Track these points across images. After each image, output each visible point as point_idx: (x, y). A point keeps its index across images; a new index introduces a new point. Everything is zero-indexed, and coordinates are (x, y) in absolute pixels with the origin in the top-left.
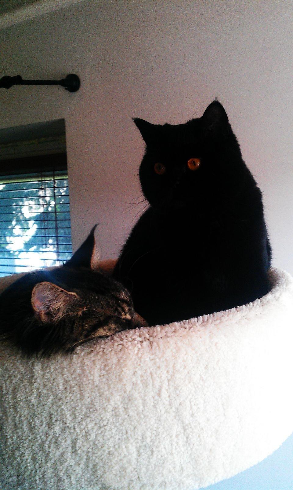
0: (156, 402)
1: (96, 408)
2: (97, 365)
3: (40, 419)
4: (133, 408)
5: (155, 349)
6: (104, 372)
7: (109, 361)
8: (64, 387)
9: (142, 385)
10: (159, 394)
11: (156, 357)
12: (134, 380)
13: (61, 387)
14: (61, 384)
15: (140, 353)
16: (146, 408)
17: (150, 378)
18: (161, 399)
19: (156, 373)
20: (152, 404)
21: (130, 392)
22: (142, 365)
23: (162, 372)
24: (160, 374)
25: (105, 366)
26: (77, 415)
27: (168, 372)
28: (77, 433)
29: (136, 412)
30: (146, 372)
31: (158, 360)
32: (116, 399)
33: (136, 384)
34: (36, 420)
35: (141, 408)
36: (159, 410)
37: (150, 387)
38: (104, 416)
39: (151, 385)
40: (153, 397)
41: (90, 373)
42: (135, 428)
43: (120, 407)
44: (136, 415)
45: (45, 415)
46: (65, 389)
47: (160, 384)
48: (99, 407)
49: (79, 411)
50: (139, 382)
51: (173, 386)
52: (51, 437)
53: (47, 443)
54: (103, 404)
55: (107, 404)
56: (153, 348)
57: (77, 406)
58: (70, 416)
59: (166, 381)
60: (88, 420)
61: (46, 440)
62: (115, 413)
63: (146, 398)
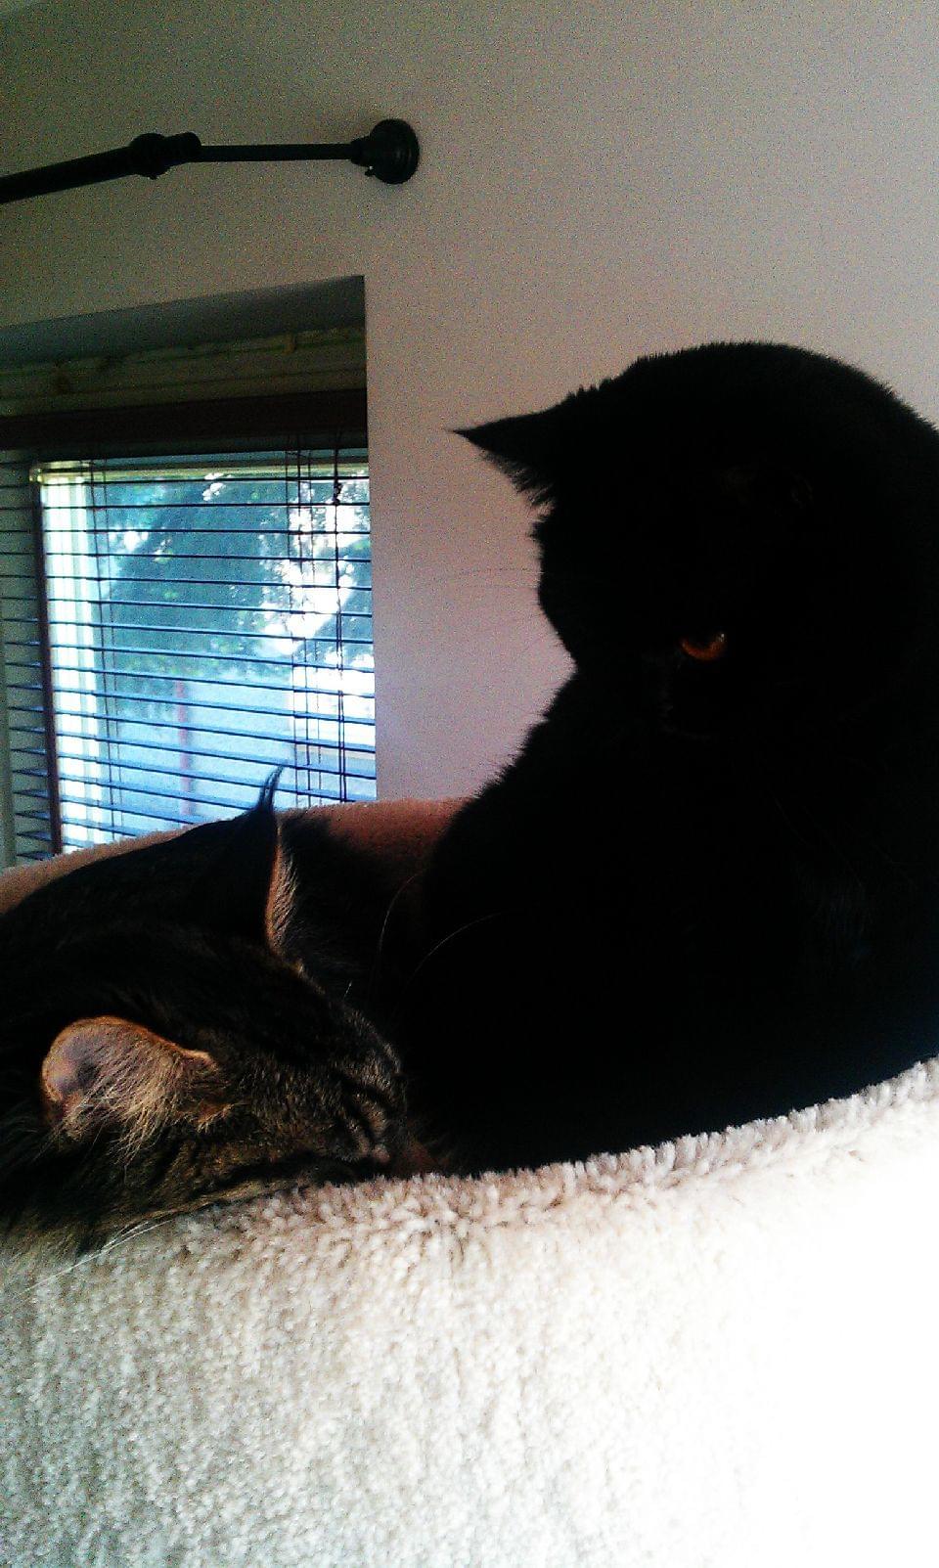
0: (471, 1454)
1: (247, 1455)
2: (254, 1309)
3: (60, 1463)
4: (384, 1469)
5: (475, 1268)
6: (278, 1336)
7: (296, 1301)
8: (137, 1367)
9: (419, 1391)
10: (485, 1426)
11: (478, 1297)
12: (390, 1370)
13: (127, 1368)
14: (128, 1358)
15: (414, 1278)
16: (433, 1469)
17: (450, 1370)
18: (493, 1446)
19: (474, 1355)
20: (458, 1459)
21: (373, 1411)
22: (420, 1322)
23: (497, 1349)
24: (489, 1357)
25: (284, 1313)
26: (184, 1469)
27: (521, 1351)
28: (185, 1529)
29: (395, 1483)
30: (434, 1349)
31: (481, 1309)
32: (323, 1431)
33: (399, 1387)
34: (45, 1463)
35: (415, 1470)
36: (481, 1484)
37: (451, 1399)
38: (278, 1486)
39: (453, 1395)
40: (463, 1436)
41: (229, 1332)
42: (391, 1535)
43: (338, 1459)
44: (396, 1493)
45: (77, 1453)
46: (144, 1375)
47: (489, 1393)
48: (261, 1455)
49: (191, 1457)
50: (408, 1379)
51: (538, 1401)
52: (96, 1527)
53: (85, 1544)
54: (275, 1443)
55: (288, 1444)
56: (468, 1264)
57: (184, 1439)
58: (161, 1468)
59: (513, 1386)
60: (221, 1492)
61: (81, 1536)
62: (320, 1478)
63: (434, 1437)
